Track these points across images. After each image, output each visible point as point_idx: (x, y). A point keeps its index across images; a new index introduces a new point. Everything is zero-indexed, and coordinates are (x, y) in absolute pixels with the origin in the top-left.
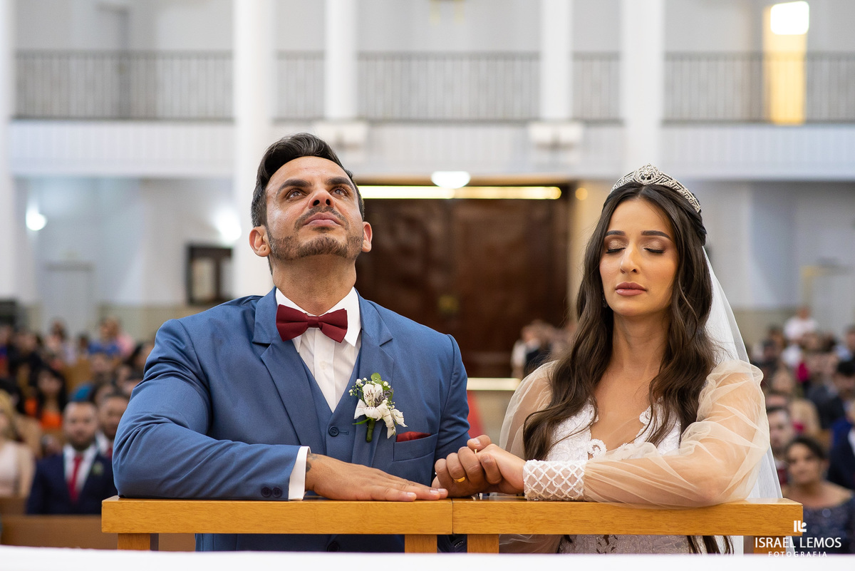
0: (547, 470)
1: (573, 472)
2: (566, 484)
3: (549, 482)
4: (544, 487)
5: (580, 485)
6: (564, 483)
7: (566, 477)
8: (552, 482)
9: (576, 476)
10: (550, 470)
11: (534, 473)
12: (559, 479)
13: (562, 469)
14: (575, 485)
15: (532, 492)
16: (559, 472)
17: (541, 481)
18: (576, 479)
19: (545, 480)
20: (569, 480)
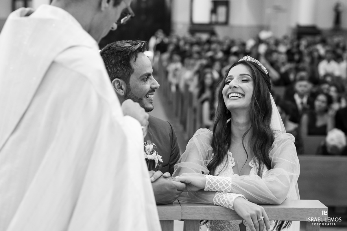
0: (216, 179)
1: (227, 182)
2: (224, 186)
3: (217, 185)
4: (214, 186)
5: (230, 188)
6: (223, 186)
7: (224, 184)
8: (218, 185)
9: (228, 183)
10: (217, 180)
11: (211, 180)
12: (221, 184)
13: (222, 180)
14: (228, 187)
15: (208, 188)
16: (221, 181)
17: (213, 183)
18: (228, 185)
19: (215, 183)
20: (225, 185)
